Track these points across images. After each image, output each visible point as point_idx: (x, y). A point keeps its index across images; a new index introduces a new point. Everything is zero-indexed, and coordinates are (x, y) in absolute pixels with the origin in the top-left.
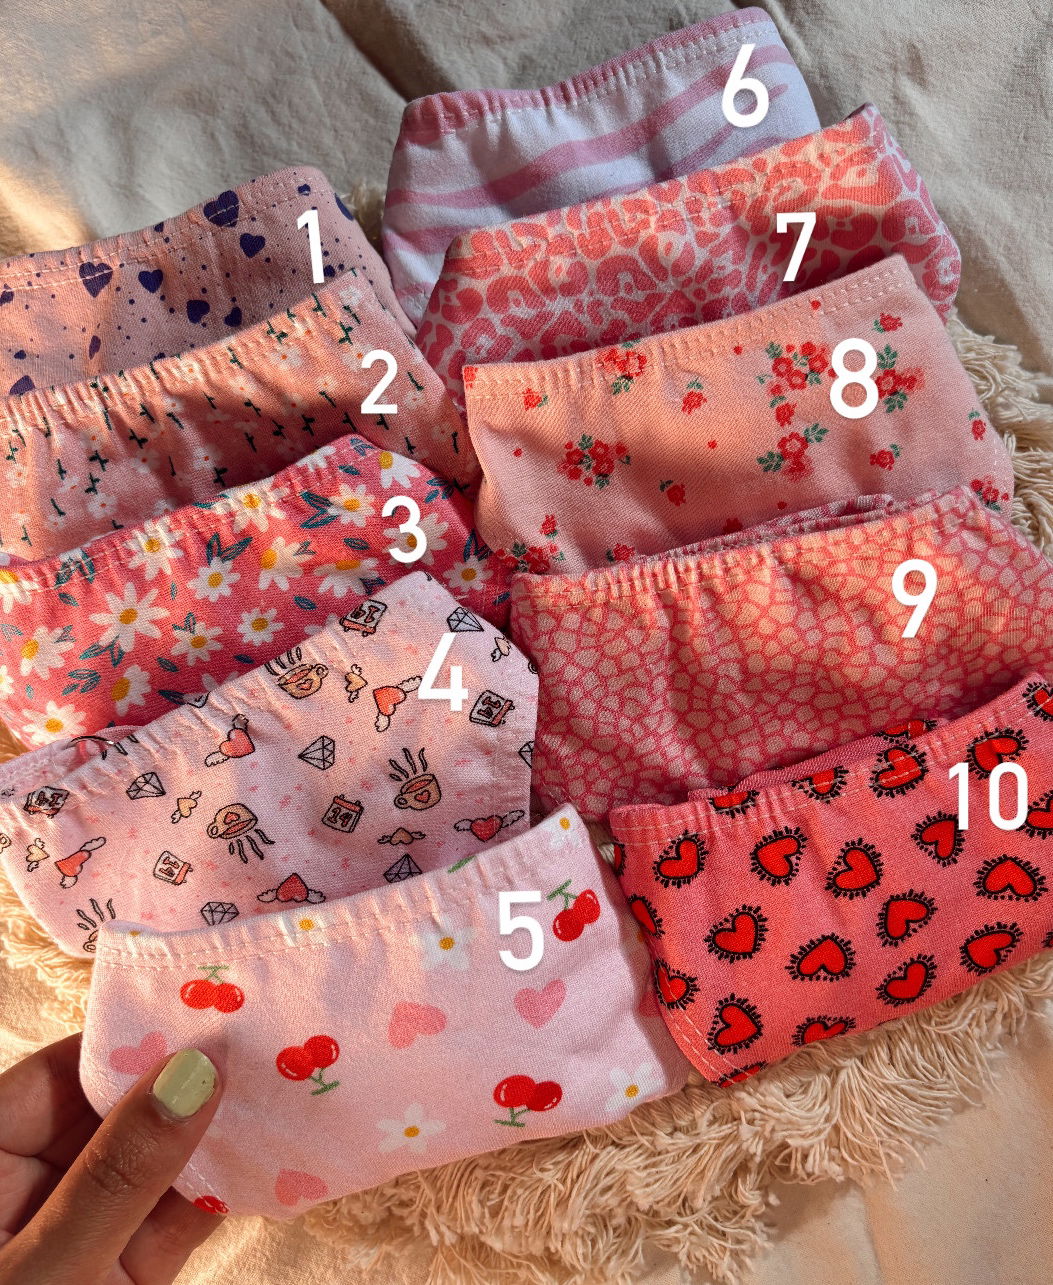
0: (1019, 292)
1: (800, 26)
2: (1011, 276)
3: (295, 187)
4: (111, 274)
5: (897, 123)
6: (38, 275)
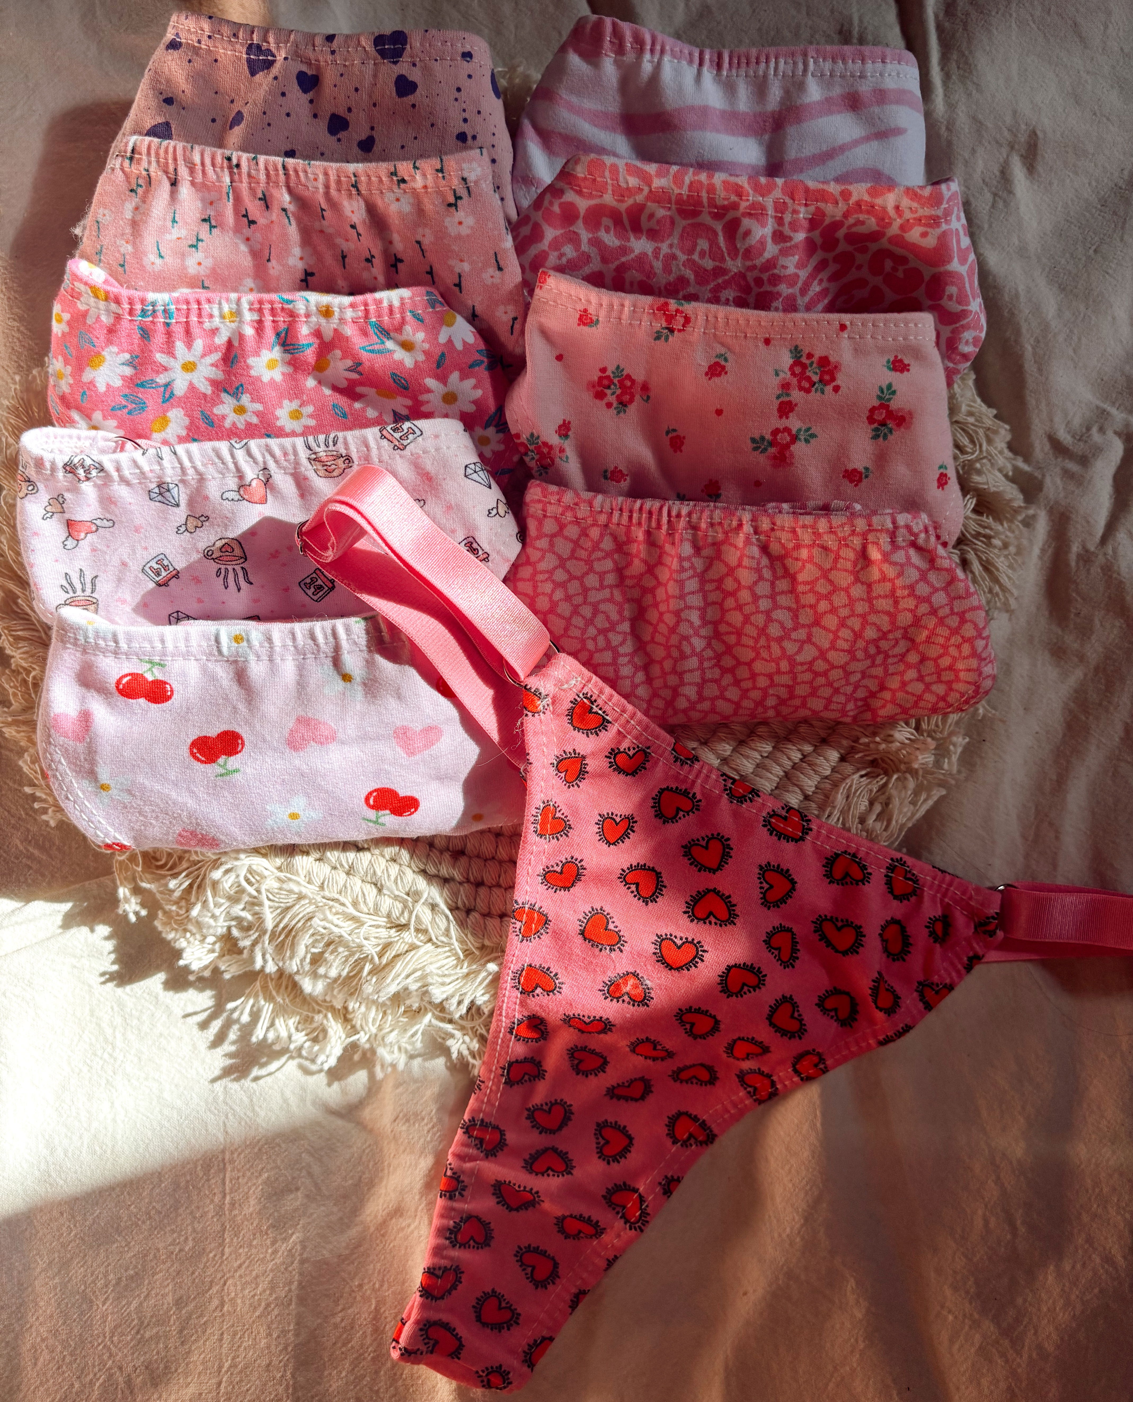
0: (1031, 383)
1: (947, 77)
2: (1030, 366)
3: (461, 50)
4: (274, 62)
5: (995, 195)
6: (210, 37)
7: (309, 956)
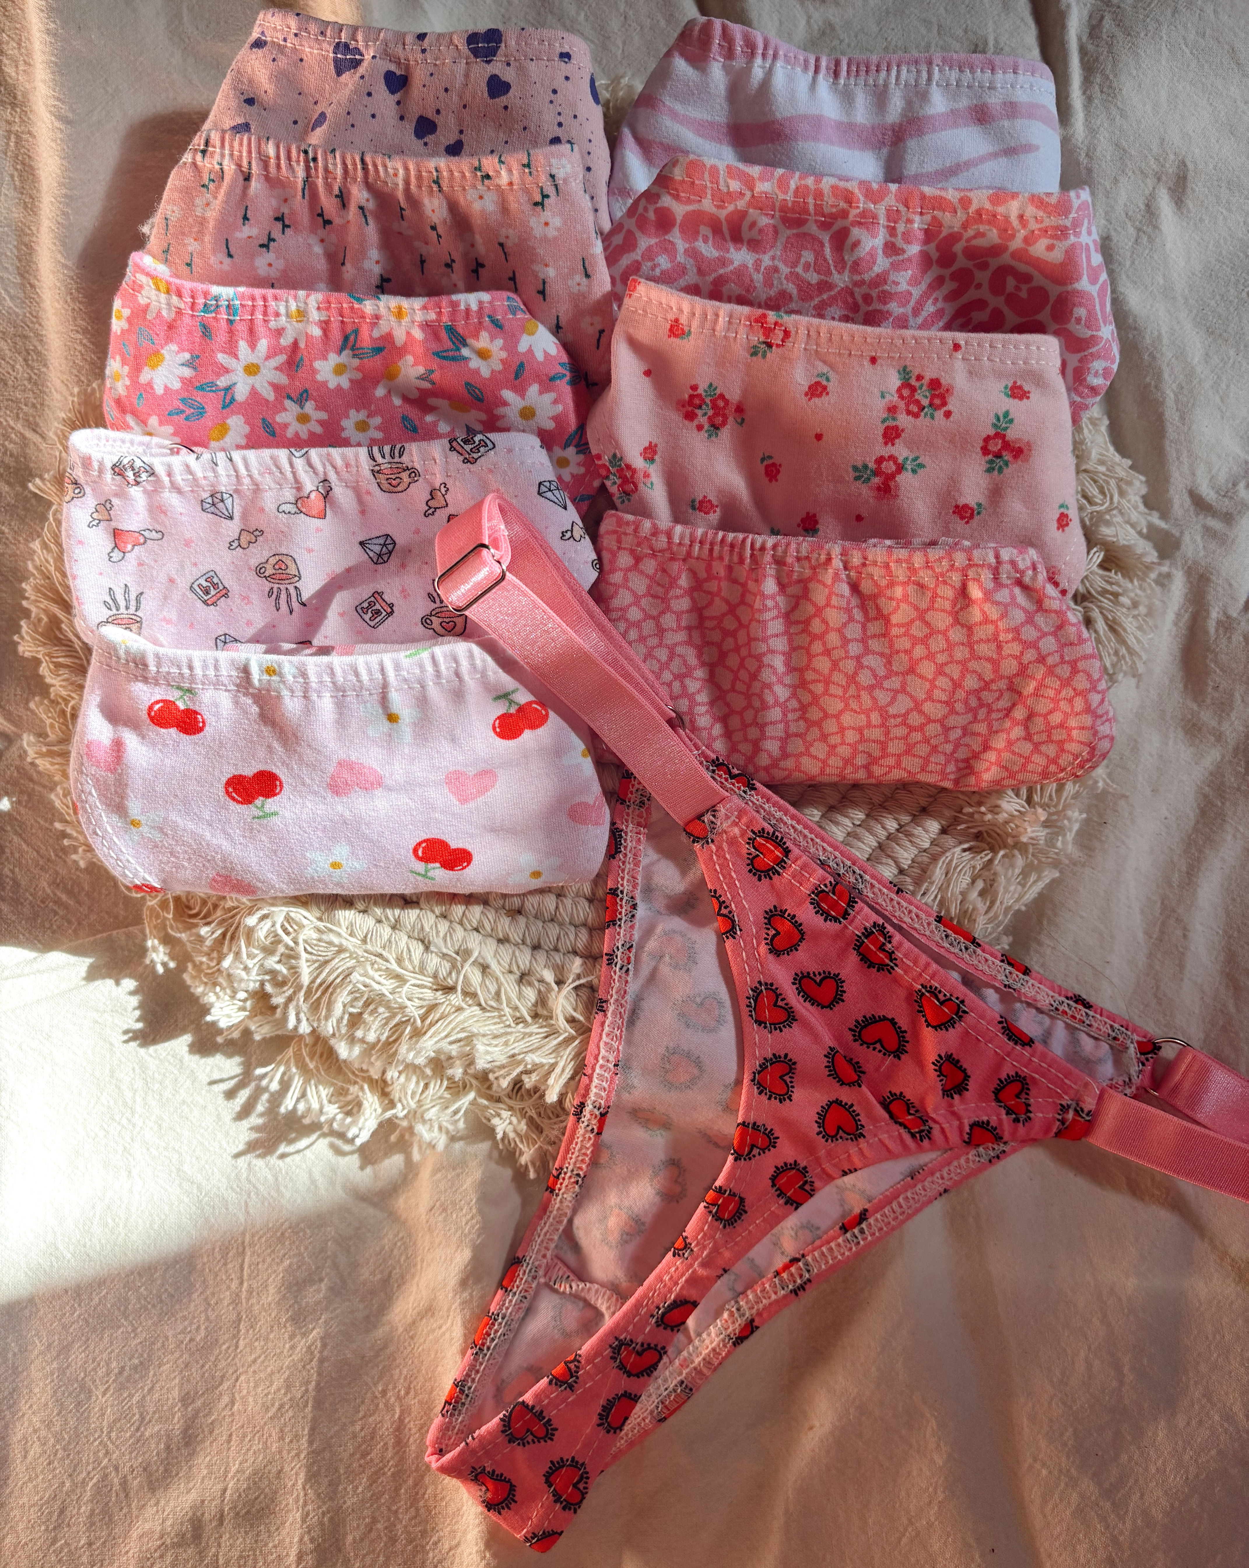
0: (1171, 433)
1: (1089, 99)
2: (1171, 414)
3: (559, 50)
4: (361, 61)
5: (1139, 230)
6: (296, 35)
7: (346, 1017)
